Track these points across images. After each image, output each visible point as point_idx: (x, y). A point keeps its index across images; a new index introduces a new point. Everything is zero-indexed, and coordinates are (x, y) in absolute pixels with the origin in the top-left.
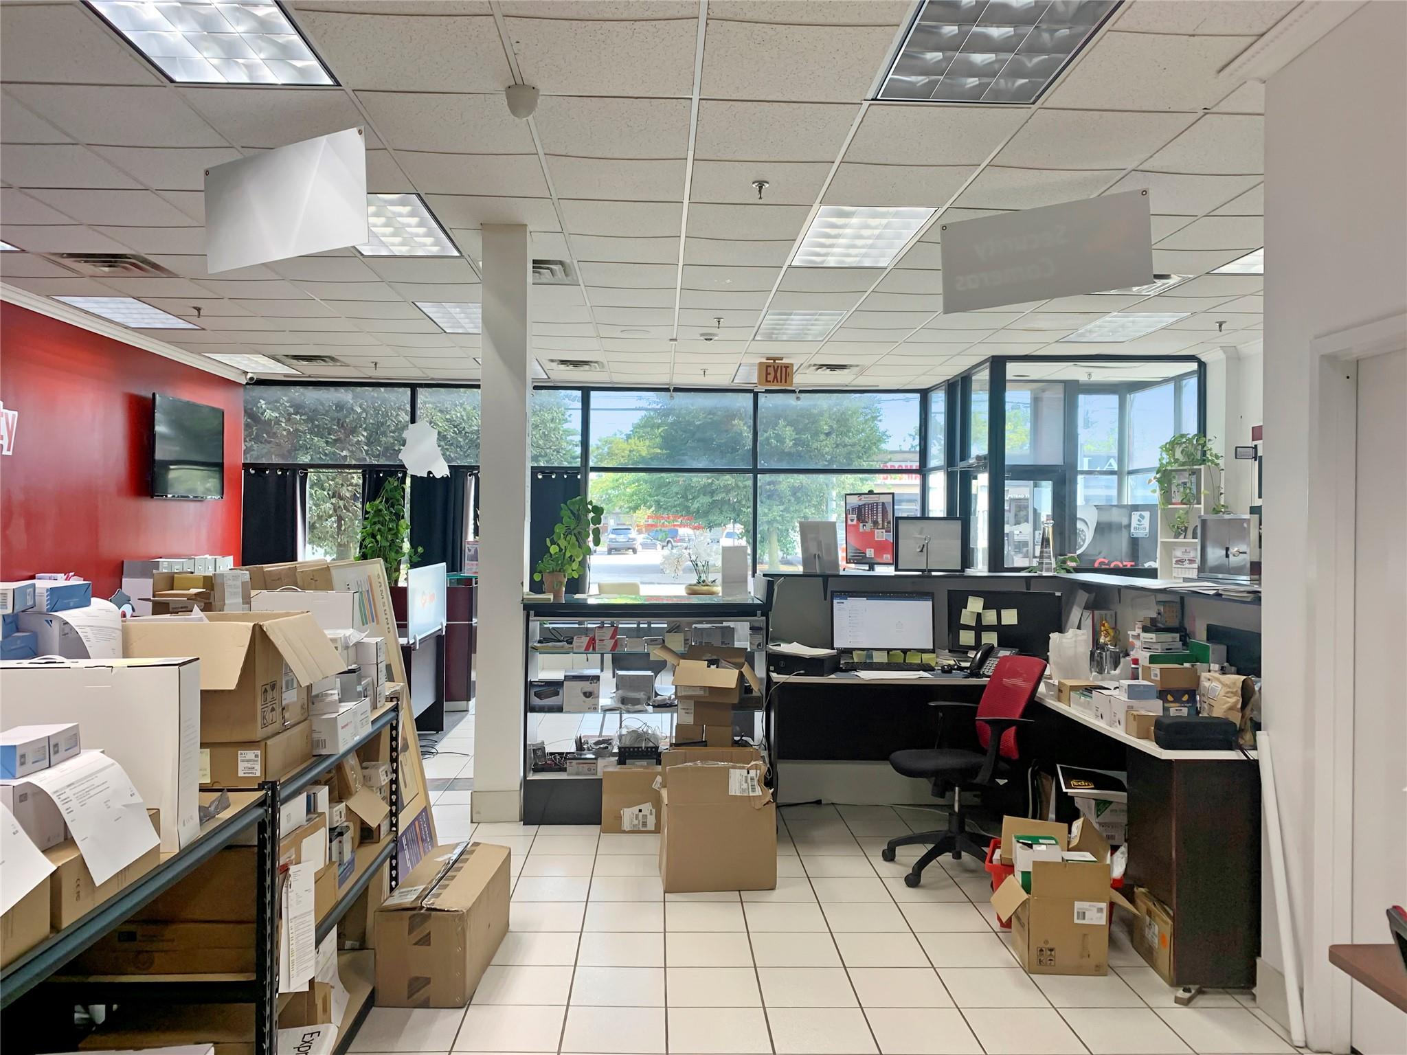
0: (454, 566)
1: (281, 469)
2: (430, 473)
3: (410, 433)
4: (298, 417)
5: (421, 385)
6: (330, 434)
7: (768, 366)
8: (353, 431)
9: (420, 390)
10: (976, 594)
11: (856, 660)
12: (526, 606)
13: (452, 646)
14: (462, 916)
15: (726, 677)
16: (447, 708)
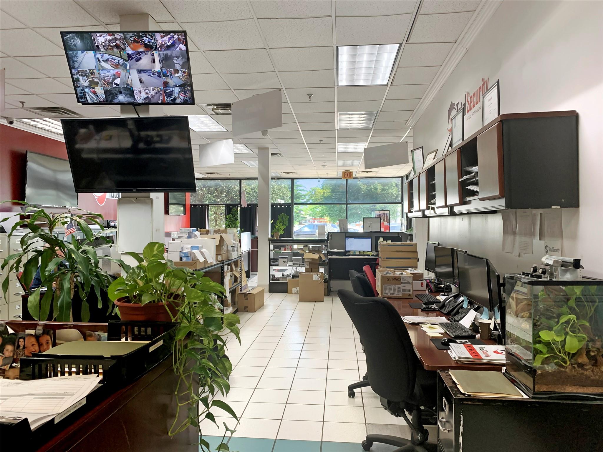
0: (253, 234)
1: (201, 206)
4: (204, 189)
5: (243, 179)
6: (214, 194)
7: (345, 173)
8: (221, 193)
9: (242, 181)
10: (381, 237)
11: (351, 253)
12: (270, 240)
13: (252, 256)
14: (254, 295)
15: (316, 256)
16: (251, 273)
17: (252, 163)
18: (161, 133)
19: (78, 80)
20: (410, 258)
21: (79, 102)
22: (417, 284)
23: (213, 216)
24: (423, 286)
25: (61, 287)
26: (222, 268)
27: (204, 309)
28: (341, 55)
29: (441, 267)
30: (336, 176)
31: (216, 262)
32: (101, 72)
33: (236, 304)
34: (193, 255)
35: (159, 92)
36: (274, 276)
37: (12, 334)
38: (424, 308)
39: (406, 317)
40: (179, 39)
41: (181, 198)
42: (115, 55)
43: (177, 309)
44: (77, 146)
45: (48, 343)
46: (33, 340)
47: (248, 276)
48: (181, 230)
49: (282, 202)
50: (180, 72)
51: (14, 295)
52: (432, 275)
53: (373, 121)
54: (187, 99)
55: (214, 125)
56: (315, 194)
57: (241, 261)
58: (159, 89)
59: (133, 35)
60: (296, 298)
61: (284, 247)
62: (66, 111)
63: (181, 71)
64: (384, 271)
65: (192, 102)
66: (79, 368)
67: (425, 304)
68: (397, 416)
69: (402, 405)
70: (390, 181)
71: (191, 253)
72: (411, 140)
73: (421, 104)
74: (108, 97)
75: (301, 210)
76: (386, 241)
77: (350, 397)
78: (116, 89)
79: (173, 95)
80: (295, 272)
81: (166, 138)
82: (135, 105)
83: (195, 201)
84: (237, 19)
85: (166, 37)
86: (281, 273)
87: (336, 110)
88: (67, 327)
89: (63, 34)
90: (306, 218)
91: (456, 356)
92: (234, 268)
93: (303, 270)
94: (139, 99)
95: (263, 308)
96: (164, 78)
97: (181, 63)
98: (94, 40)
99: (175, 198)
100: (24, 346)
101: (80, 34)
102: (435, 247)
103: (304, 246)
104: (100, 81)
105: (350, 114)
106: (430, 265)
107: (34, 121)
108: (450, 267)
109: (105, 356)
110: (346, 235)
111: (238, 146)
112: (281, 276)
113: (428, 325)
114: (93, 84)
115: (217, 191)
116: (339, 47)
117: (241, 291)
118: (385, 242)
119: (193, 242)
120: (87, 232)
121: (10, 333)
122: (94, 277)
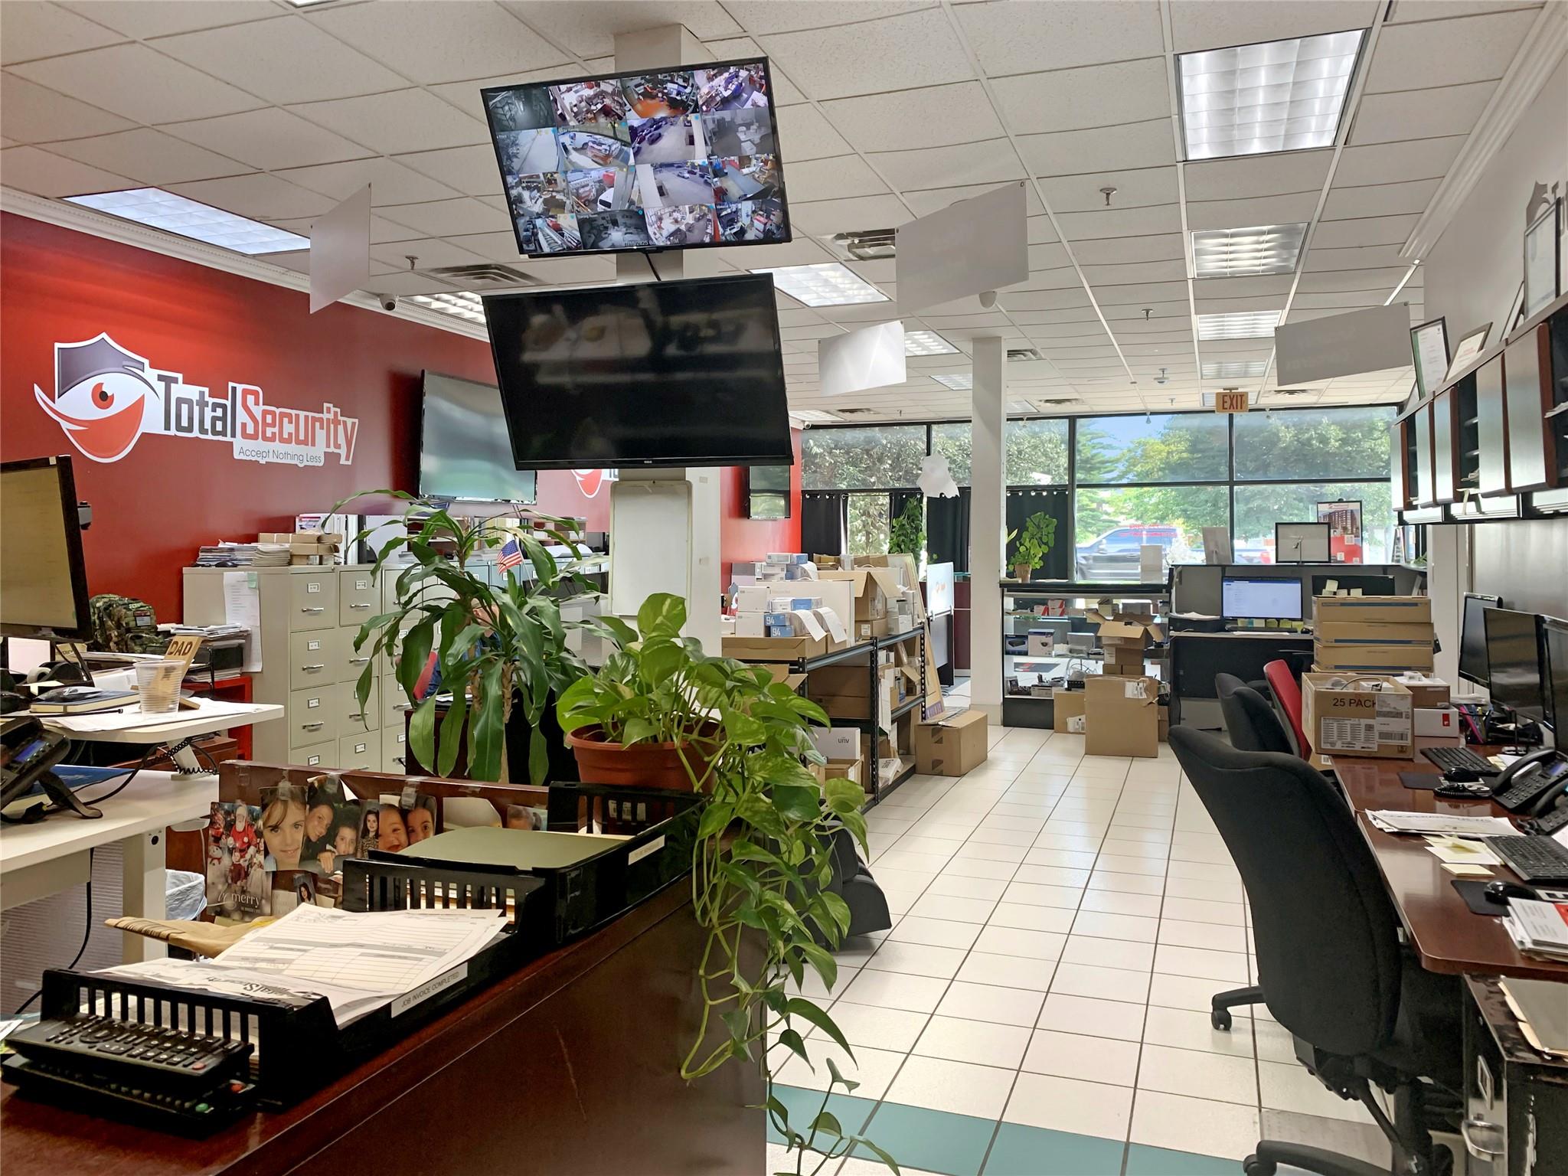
0: (961, 566)
1: (829, 495)
2: (941, 494)
3: (926, 463)
4: (838, 452)
5: (935, 423)
6: (861, 463)
7: (1224, 395)
8: (881, 460)
9: (934, 427)
10: (1332, 578)
11: (1240, 625)
12: (1002, 585)
13: (958, 626)
14: (958, 731)
15: (1136, 631)
16: (956, 672)
17: (958, 378)
18: (716, 316)
19: (519, 200)
20: (1409, 642)
21: (522, 251)
22: (1429, 720)
23: (859, 521)
24: (1448, 725)
25: (482, 695)
26: (873, 656)
27: (770, 764)
28: (1192, 77)
29: (1510, 670)
30: (1197, 406)
31: (856, 641)
32: (571, 176)
33: (913, 752)
34: (796, 623)
35: (705, 215)
36: (1016, 682)
37: (353, 801)
38: (1445, 789)
39: (1380, 813)
40: (751, 79)
41: (781, 476)
42: (600, 132)
43: (706, 759)
44: (528, 357)
45: (426, 827)
46: (395, 818)
47: (946, 677)
48: (769, 557)
49: (1045, 480)
50: (754, 162)
51: (394, 708)
52: (1482, 694)
53: (1297, 251)
54: (773, 228)
55: (855, 286)
56: (1145, 456)
57: (922, 638)
58: (704, 208)
59: (643, 81)
60: (1078, 744)
61: (1043, 604)
62: (504, 272)
63: (757, 159)
64: (1326, 678)
65: (784, 235)
66: (465, 891)
67: (1447, 777)
68: (1345, 1097)
69: (1360, 1067)
70: (1369, 415)
71: (793, 618)
72: (1417, 298)
73: (1443, 195)
74: (586, 235)
75: (1104, 502)
76: (1346, 591)
77: (1216, 1027)
78: (605, 215)
79: (738, 221)
80: (1074, 672)
81: (728, 328)
82: (650, 252)
83: (814, 482)
84: (899, 12)
85: (719, 78)
86: (1037, 674)
87: (1185, 227)
88: (467, 791)
89: (487, 94)
90: (1117, 523)
91: (1527, 937)
92: (905, 659)
93: (1096, 667)
94: (658, 235)
95: (986, 768)
96: (716, 179)
97: (757, 138)
98: (555, 101)
99: (765, 477)
100: (377, 831)
101: (524, 91)
102: (1486, 611)
103: (1100, 604)
104: (568, 198)
105: (1226, 236)
106: (1471, 665)
107: (438, 299)
108: (1530, 671)
109: (520, 868)
110: (1226, 571)
111: (920, 336)
112: (1036, 682)
113: (1449, 841)
114: (553, 206)
115: (870, 456)
116: (1183, 58)
117: (924, 718)
118: (1343, 593)
119: (798, 589)
120: (544, 565)
121: (348, 799)
122: (556, 671)
